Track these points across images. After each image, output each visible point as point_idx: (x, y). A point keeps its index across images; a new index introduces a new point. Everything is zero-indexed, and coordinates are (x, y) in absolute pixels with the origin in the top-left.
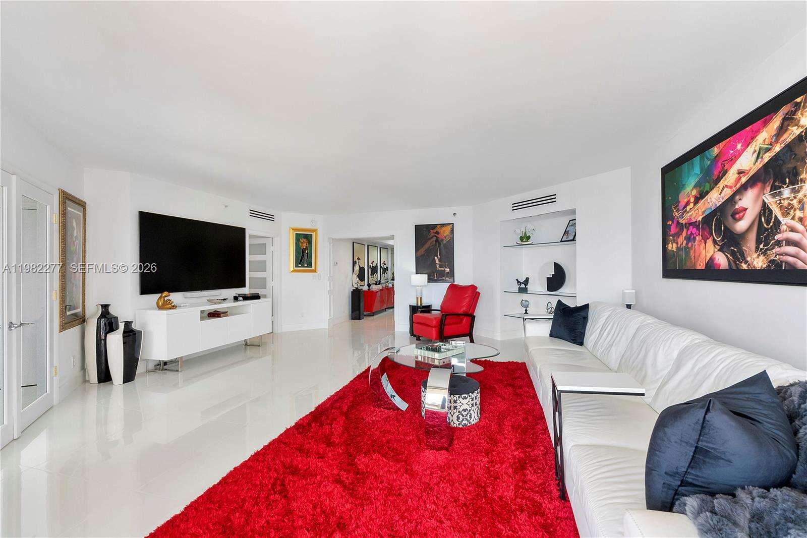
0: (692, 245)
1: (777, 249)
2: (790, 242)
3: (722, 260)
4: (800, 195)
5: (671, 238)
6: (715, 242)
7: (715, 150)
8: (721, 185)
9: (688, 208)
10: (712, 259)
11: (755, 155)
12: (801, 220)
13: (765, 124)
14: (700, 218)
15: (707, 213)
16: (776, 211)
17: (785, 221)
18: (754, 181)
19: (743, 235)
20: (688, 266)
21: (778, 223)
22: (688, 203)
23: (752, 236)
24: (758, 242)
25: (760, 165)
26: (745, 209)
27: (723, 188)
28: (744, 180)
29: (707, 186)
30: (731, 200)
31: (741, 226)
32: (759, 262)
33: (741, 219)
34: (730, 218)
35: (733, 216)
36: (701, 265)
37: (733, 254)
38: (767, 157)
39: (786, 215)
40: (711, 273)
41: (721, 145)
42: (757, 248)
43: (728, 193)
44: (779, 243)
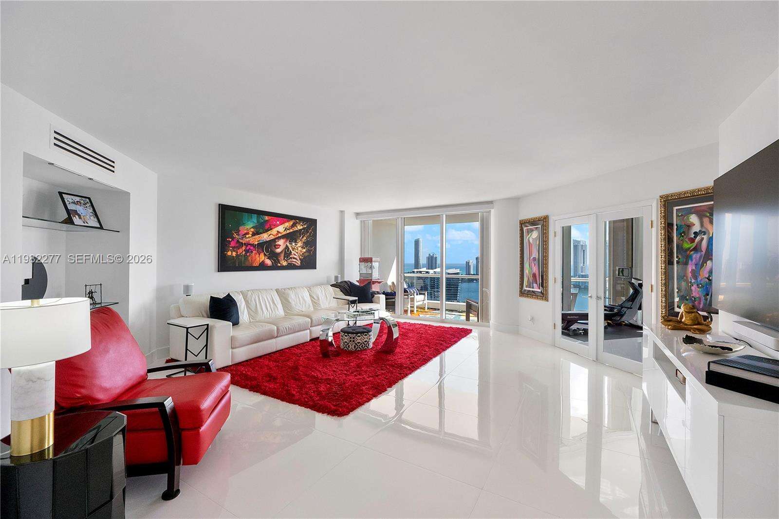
0: (250, 255)
1: (290, 260)
2: (294, 258)
3: (269, 262)
4: (297, 246)
5: (231, 248)
6: (265, 255)
7: (266, 218)
8: (269, 232)
9: (247, 236)
10: (263, 262)
11: (284, 229)
12: (297, 253)
13: (288, 221)
14: (256, 243)
15: (260, 242)
16: (290, 249)
17: (293, 252)
18: (283, 237)
19: (279, 254)
20: (247, 264)
21: (291, 252)
22: (248, 233)
23: (283, 255)
24: (284, 257)
25: (285, 233)
26: (280, 245)
27: (270, 235)
28: (280, 235)
29: (261, 231)
30: (274, 240)
31: (278, 250)
32: (285, 264)
33: (278, 248)
34: (274, 247)
35: (275, 246)
36: (256, 264)
37: (274, 260)
38: (288, 231)
39: (293, 250)
40: (262, 267)
41: (270, 217)
42: (284, 259)
43: (272, 237)
44: (291, 258)
